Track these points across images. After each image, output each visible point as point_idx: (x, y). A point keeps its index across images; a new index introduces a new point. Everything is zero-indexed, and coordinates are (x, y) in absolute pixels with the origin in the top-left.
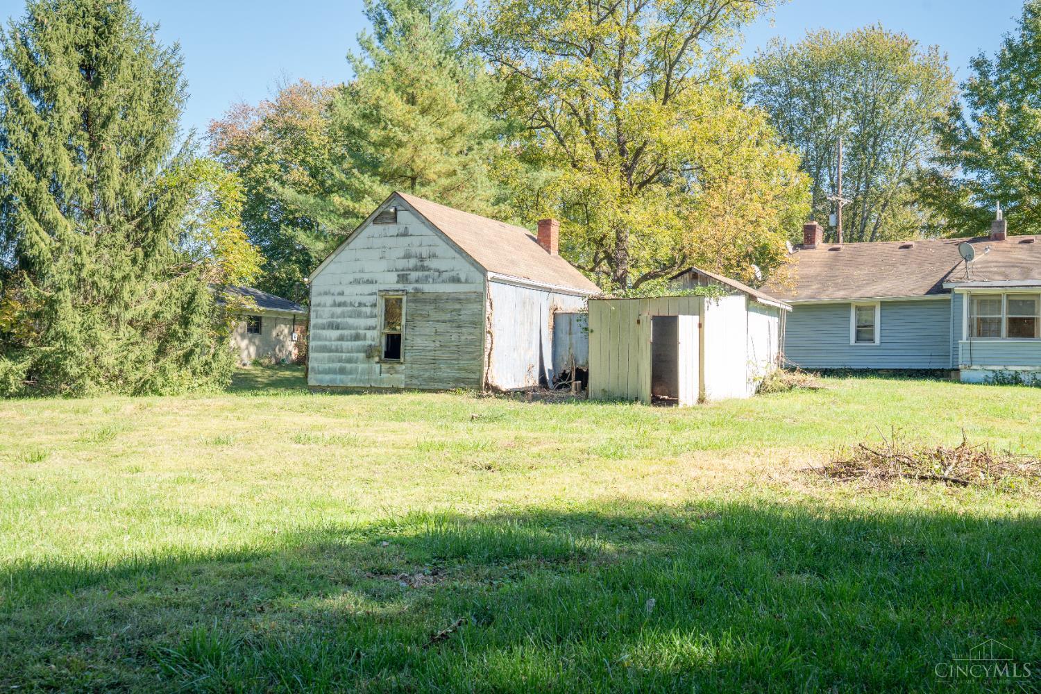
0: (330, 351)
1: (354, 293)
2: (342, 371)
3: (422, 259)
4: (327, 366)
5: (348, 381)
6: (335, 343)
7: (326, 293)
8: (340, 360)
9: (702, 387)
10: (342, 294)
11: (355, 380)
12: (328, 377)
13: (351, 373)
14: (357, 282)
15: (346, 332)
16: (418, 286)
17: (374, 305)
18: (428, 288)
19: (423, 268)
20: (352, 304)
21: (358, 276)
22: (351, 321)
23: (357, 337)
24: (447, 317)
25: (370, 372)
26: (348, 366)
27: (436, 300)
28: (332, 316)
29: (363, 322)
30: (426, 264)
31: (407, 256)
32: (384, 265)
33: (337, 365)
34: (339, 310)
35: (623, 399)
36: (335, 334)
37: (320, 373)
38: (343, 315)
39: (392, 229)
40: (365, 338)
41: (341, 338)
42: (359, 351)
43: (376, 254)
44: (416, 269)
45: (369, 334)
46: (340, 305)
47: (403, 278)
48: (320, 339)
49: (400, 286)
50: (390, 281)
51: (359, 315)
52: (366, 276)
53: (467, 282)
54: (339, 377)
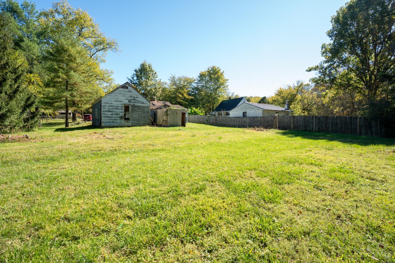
0: (109, 117)
1: (115, 104)
2: (113, 122)
3: (134, 98)
4: (108, 121)
5: (115, 124)
6: (110, 116)
7: (107, 103)
8: (112, 120)
10: (112, 103)
11: (117, 124)
12: (108, 124)
13: (116, 122)
14: (117, 101)
15: (114, 113)
16: (134, 103)
17: (122, 107)
18: (136, 104)
19: (135, 100)
20: (115, 106)
21: (117, 100)
22: (115, 110)
23: (117, 114)
24: (141, 110)
25: (121, 122)
26: (115, 121)
27: (139, 107)
28: (109, 109)
29: (119, 111)
30: (136, 99)
31: (131, 97)
32: (124, 98)
33: (111, 121)
34: (111, 108)
36: (110, 113)
37: (105, 123)
38: (112, 109)
39: (126, 90)
40: (119, 114)
41: (112, 114)
42: (118, 117)
43: (122, 95)
44: (133, 100)
45: (121, 113)
46: (111, 106)
47: (130, 101)
48: (105, 114)
49: (129, 103)
50: (126, 102)
51: (117, 109)
52: (119, 100)
53: (146, 103)
54: (112, 124)
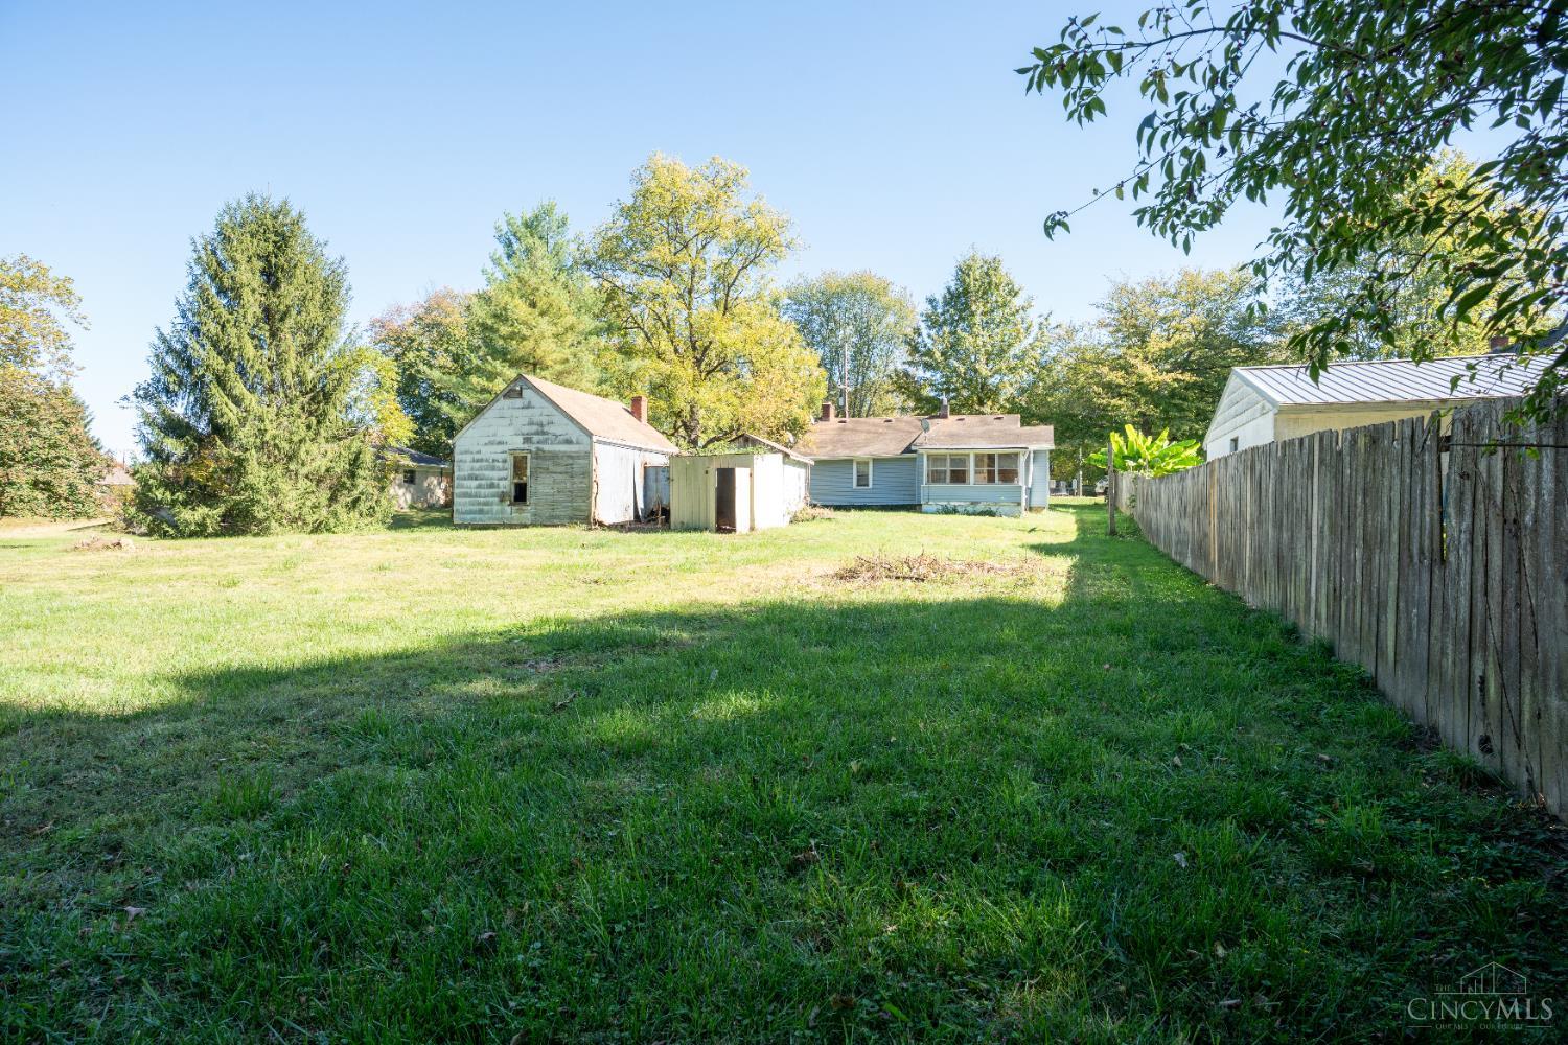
0: (470, 496)
1: (488, 452)
2: (481, 512)
3: (542, 425)
4: (469, 508)
5: (486, 519)
6: (474, 491)
7: (466, 452)
8: (479, 504)
9: (752, 520)
10: (479, 452)
11: (490, 519)
12: (469, 517)
13: (488, 513)
14: (492, 443)
15: (483, 482)
16: (541, 446)
17: (505, 461)
18: (546, 448)
19: (543, 433)
20: (487, 461)
21: (492, 439)
22: (487, 473)
23: (492, 486)
24: (562, 469)
25: (502, 512)
26: (486, 508)
27: (554, 456)
28: (472, 469)
29: (495, 474)
30: (545, 429)
31: (531, 424)
32: (511, 430)
33: (476, 508)
34: (477, 465)
35: (696, 529)
36: (474, 483)
37: (463, 513)
38: (480, 469)
39: (518, 402)
40: (498, 487)
41: (479, 487)
42: (493, 496)
43: (507, 421)
44: (537, 433)
45: (502, 483)
46: (477, 461)
47: (527, 440)
48: (462, 487)
49: (526, 446)
50: (518, 443)
51: (493, 469)
52: (498, 439)
53: (578, 443)
54: (477, 516)
